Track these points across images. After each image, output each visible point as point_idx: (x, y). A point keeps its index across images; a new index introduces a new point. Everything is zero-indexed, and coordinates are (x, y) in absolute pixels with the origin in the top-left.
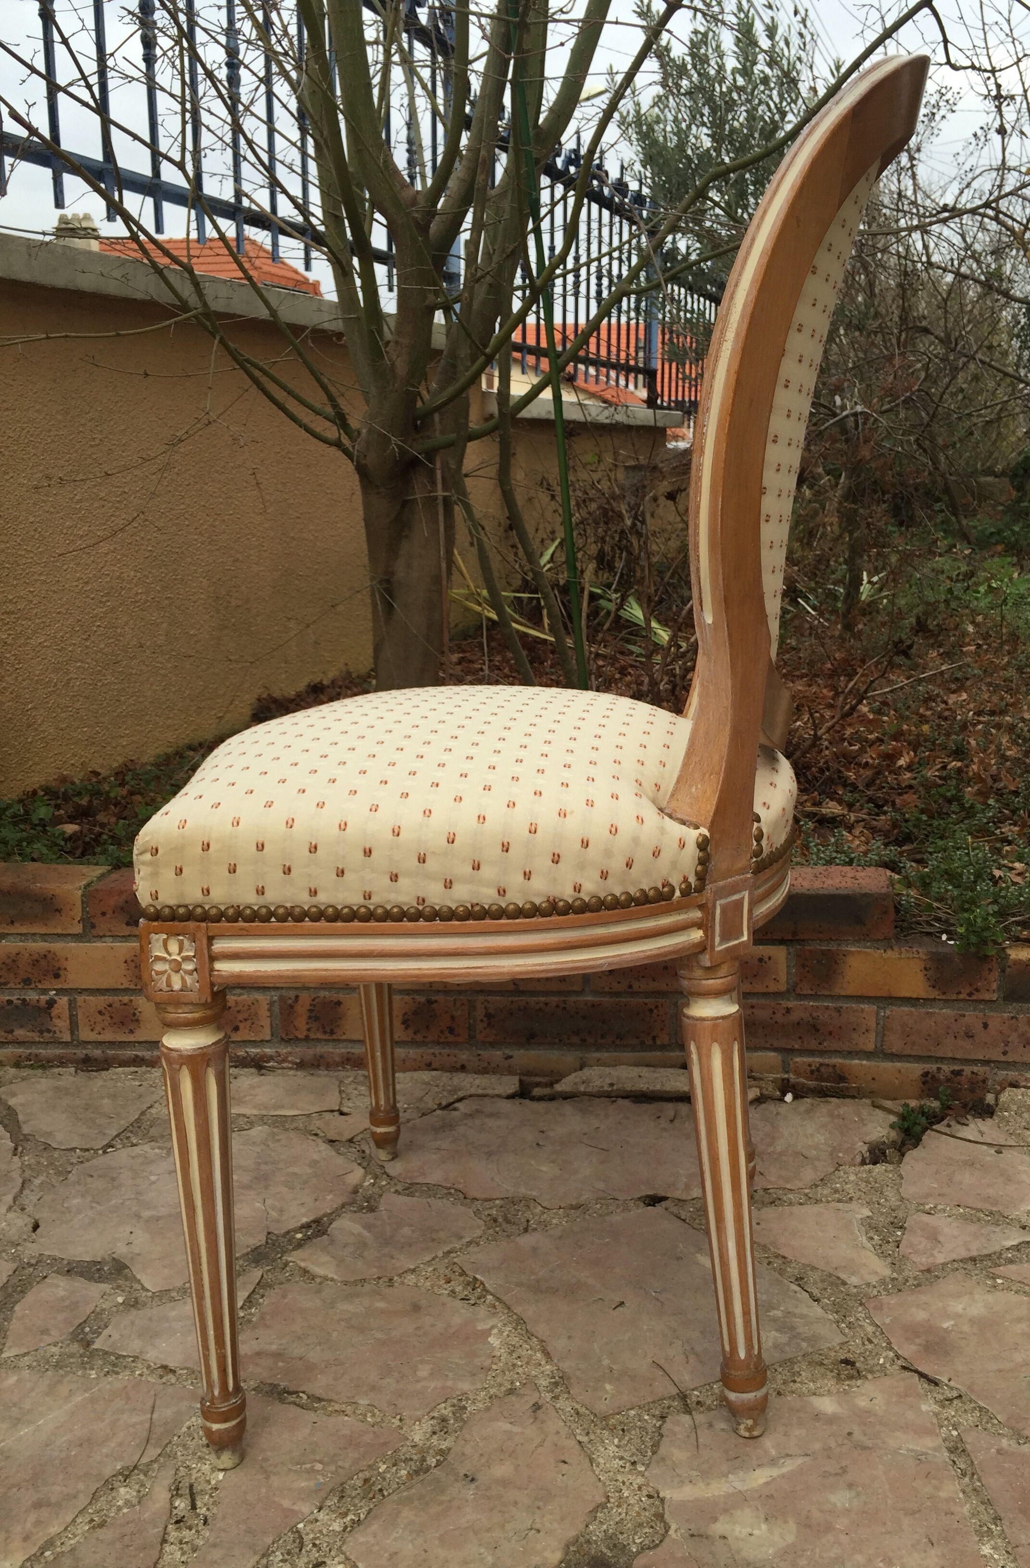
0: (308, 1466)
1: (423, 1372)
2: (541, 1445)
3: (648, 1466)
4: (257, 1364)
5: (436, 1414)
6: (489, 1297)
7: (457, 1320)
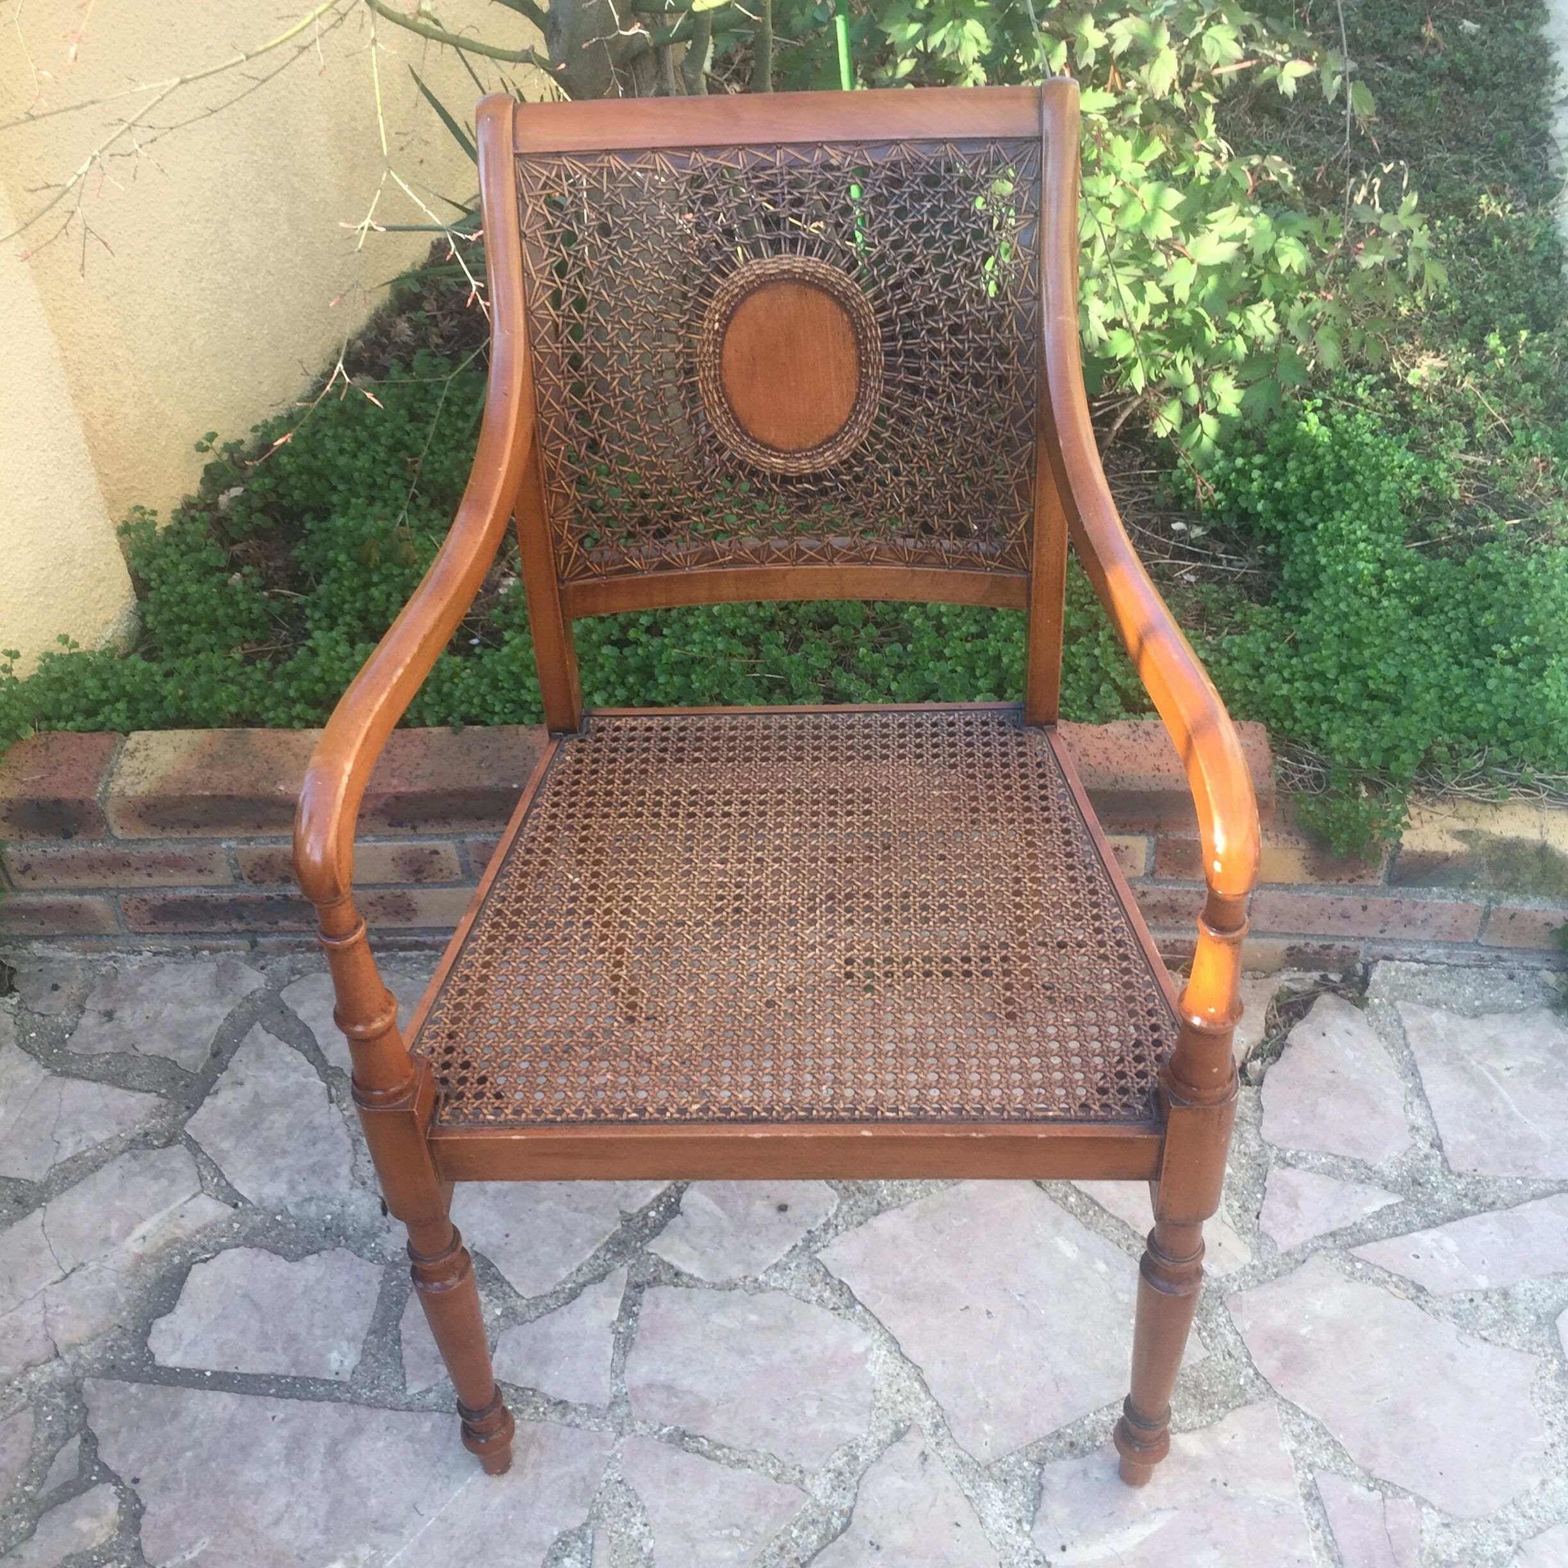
0: (726, 1532)
1: (811, 1410)
2: (933, 1505)
3: (1032, 1523)
4: (652, 1401)
5: (832, 1466)
6: (859, 1307)
7: (831, 1340)
